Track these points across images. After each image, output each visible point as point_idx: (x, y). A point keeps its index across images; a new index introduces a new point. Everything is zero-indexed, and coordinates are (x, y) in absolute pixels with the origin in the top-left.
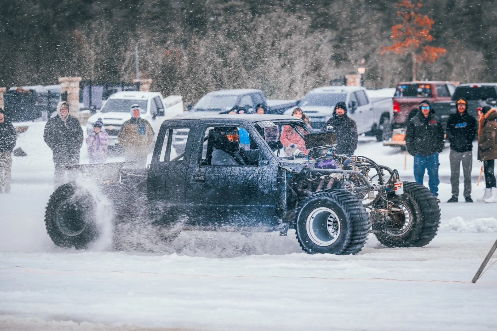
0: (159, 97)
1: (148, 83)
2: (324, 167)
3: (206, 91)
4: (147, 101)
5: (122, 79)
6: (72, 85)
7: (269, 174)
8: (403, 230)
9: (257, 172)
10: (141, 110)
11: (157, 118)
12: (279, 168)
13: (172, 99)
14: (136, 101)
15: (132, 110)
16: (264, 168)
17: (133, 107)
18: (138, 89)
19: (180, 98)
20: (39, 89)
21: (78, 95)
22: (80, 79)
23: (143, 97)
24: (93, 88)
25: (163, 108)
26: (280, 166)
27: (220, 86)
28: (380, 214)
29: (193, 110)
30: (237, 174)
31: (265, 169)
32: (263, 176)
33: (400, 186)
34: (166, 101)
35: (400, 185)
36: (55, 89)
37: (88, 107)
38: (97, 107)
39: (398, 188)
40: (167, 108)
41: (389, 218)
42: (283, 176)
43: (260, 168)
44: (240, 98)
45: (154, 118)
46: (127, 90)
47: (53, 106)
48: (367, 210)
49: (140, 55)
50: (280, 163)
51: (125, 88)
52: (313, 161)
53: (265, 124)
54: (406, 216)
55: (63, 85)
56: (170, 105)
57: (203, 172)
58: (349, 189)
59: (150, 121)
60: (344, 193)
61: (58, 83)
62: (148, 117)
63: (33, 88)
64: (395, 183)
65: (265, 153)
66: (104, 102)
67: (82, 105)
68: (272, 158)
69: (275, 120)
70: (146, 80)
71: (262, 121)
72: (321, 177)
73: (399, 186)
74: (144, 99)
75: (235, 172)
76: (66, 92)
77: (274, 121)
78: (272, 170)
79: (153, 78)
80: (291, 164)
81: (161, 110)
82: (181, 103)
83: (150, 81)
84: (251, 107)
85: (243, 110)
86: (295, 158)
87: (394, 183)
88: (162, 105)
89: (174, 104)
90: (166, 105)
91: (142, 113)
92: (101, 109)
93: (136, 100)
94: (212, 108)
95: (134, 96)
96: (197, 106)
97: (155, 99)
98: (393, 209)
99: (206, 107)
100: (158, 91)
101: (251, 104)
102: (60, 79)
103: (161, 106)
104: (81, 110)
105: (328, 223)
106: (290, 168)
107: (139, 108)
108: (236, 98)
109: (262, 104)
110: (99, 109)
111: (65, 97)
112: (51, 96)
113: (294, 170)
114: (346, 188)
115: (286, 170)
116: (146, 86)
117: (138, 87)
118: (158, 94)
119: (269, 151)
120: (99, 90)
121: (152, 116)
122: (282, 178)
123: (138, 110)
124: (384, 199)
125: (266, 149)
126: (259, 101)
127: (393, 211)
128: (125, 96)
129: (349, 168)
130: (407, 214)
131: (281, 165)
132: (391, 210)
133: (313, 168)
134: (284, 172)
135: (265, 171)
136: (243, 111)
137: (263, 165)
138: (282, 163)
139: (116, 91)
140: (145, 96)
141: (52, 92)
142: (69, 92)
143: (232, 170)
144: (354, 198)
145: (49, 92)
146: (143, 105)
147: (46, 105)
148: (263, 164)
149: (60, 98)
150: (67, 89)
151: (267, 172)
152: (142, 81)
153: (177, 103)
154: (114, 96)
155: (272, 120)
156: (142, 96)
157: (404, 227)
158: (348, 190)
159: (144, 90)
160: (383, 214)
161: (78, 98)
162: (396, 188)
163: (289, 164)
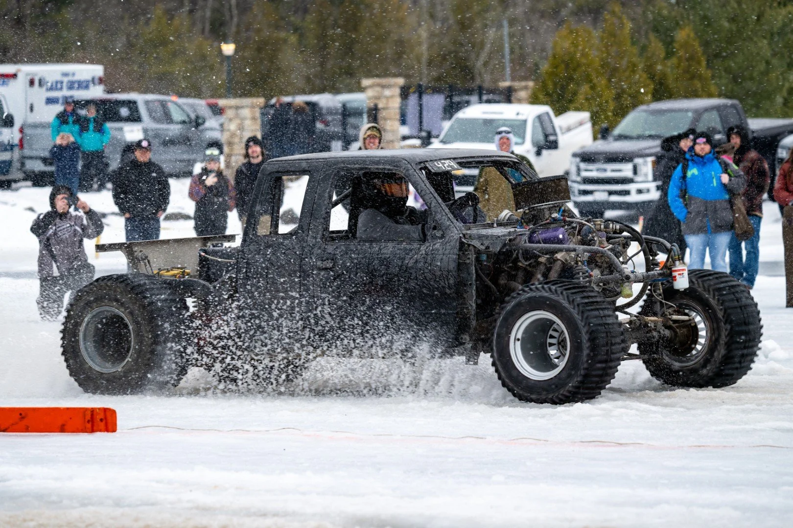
0: (547, 114)
1: (526, 88)
2: (546, 241)
3: (636, 102)
4: (525, 121)
5: (478, 82)
6: (387, 92)
7: (444, 254)
8: (692, 356)
9: (424, 252)
10: (513, 138)
11: (545, 152)
12: (462, 244)
13: (571, 117)
14: (505, 122)
15: (497, 137)
16: (435, 244)
17: (500, 133)
18: (508, 100)
19: (585, 115)
20: (325, 100)
21: (398, 111)
22: (401, 81)
23: (518, 114)
24: (426, 98)
25: (555, 134)
26: (463, 240)
27: (661, 92)
28: (646, 325)
29: (611, 139)
30: (388, 256)
31: (437, 246)
32: (433, 258)
33: (683, 274)
34: (561, 122)
35: (682, 272)
36: (355, 101)
37: (415, 133)
38: (434, 133)
39: (678, 277)
40: (563, 133)
41: (667, 333)
42: (469, 259)
43: (429, 244)
44: (699, 114)
45: (538, 153)
46: (489, 101)
47: (351, 132)
48: (620, 318)
49: (511, 36)
50: (464, 235)
51: (485, 97)
52: (525, 230)
53: (441, 165)
54: (700, 333)
55: (370, 93)
56: (569, 129)
57: (330, 253)
58: (588, 279)
59: (532, 158)
60: (578, 288)
61: (361, 89)
62: (528, 151)
63: (314, 98)
64: (673, 269)
65: (439, 216)
66: (447, 125)
67: (405, 130)
68: (450, 225)
69: (461, 158)
70: (523, 84)
71: (436, 160)
72: (541, 260)
73: (680, 274)
74: (521, 117)
75: (386, 251)
76: (376, 105)
77: (459, 161)
78: (450, 247)
79: (535, 80)
80: (484, 236)
81: (552, 138)
82: (588, 126)
83: (531, 84)
84: (719, 133)
85: (704, 137)
86: (495, 225)
87: (671, 268)
88: (553, 127)
89: (576, 127)
90: (561, 128)
91: (517, 144)
92: (441, 137)
93: (505, 120)
94: (647, 133)
95: (501, 113)
96: (617, 131)
97: (539, 118)
98: (675, 317)
99: (635, 133)
100: (546, 103)
101: (719, 127)
102: (366, 82)
103: (550, 130)
104: (405, 138)
105: (549, 341)
106: (482, 244)
107: (511, 136)
108: (690, 114)
109: (737, 127)
110: (437, 137)
111: (374, 114)
112: (347, 113)
113: (488, 247)
114: (581, 278)
115: (475, 247)
116: (523, 94)
117: (508, 96)
118: (545, 109)
119: (444, 214)
120: (435, 102)
121: (535, 149)
122: (468, 261)
123: (508, 139)
124: (659, 298)
125: (439, 210)
126: (733, 121)
127: (675, 321)
128: (484, 113)
129: (590, 243)
130: (702, 329)
131: (465, 238)
132: (670, 319)
133: (525, 243)
134: (471, 251)
135: (438, 250)
136: (704, 140)
137: (434, 239)
138: (467, 234)
139: (468, 103)
140: (521, 112)
141: (348, 105)
142: (380, 106)
143: (380, 249)
144: (596, 297)
145: (344, 106)
146: (519, 128)
147: (338, 129)
148: (434, 237)
149: (365, 116)
150: (376, 101)
151: (440, 252)
152: (517, 84)
153: (581, 124)
154: (464, 113)
155: (454, 159)
156: (515, 113)
157: (694, 352)
158: (586, 282)
159: (519, 101)
160: (651, 325)
161: (398, 117)
162: (675, 277)
163: (480, 237)
